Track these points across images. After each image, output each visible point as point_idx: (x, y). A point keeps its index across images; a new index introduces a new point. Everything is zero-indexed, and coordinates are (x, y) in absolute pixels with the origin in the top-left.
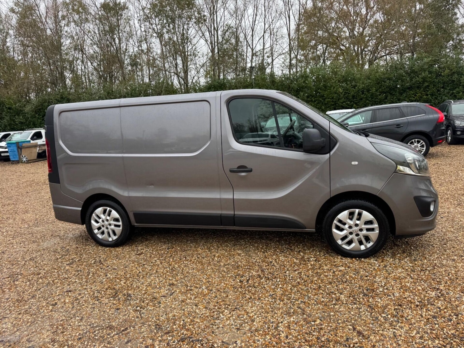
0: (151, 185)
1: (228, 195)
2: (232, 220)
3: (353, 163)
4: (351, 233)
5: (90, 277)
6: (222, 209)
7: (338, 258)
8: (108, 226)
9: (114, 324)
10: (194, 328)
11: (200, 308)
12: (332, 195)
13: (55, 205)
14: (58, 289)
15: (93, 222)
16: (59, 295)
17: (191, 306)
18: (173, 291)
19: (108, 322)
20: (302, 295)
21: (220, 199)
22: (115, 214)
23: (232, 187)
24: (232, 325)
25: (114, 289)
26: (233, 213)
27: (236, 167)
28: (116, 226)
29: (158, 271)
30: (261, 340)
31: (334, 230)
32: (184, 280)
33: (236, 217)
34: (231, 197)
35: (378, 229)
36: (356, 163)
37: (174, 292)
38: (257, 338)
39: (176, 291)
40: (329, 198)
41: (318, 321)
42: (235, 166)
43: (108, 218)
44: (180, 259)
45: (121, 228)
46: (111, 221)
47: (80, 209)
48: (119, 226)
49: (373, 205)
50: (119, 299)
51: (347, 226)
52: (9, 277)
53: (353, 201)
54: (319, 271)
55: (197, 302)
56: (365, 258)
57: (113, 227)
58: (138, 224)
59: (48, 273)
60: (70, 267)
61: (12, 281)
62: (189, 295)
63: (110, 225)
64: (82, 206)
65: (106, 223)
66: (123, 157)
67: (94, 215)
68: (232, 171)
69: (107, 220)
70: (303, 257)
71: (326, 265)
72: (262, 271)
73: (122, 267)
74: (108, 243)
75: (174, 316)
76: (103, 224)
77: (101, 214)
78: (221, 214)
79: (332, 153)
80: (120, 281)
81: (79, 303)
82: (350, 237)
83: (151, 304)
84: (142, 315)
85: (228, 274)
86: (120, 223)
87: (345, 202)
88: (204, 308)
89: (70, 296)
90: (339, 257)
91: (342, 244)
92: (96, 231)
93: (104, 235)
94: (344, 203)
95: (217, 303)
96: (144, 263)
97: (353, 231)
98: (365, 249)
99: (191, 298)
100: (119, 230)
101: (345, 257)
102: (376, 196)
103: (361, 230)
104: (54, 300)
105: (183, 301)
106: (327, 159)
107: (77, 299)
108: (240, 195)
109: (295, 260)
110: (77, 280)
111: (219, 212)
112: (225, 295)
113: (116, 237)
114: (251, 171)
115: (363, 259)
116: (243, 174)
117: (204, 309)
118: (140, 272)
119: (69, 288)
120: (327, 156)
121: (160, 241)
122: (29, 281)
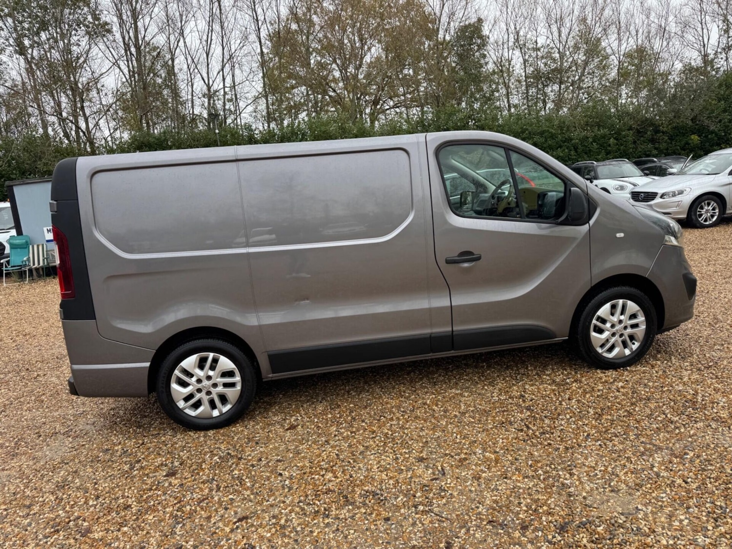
0: (304, 299)
1: (441, 302)
2: (450, 341)
3: (618, 235)
4: (613, 335)
5: (248, 484)
6: (431, 326)
7: (598, 373)
8: (212, 390)
9: (415, 543)
10: (554, 509)
11: (517, 480)
12: (594, 283)
13: (76, 367)
14: (213, 521)
15: (175, 386)
16: (232, 531)
17: (498, 480)
18: (440, 468)
19: (402, 544)
20: (625, 428)
21: (430, 310)
22: (226, 363)
23: (449, 288)
24: (597, 489)
25: (329, 491)
26: (450, 329)
27: (457, 255)
28: (226, 385)
29: (365, 445)
30: (662, 495)
31: (593, 334)
32: (430, 447)
33: (457, 335)
34: (448, 304)
35: (645, 323)
36: (622, 235)
37: (442, 469)
38: (654, 495)
39: (442, 466)
40: (589, 287)
41: (691, 454)
42: (454, 254)
43: (211, 373)
44: (379, 420)
45: (239, 387)
46: (217, 378)
47: (148, 364)
48: (232, 385)
49: (639, 292)
50: (365, 504)
51: (608, 325)
52: (58, 531)
53: (616, 288)
54: (599, 393)
55: (499, 473)
56: (629, 366)
57: (220, 389)
58: (274, 375)
59: (146, 501)
60: (176, 478)
61: (78, 537)
62: (474, 467)
63: (215, 385)
64: (151, 359)
65: (206, 383)
66: (248, 254)
67: (177, 372)
68: (448, 262)
69: (209, 378)
70: (554, 381)
71: (595, 384)
72: (528, 408)
73: (291, 455)
74: (210, 421)
75: (496, 502)
76: (199, 386)
77: (195, 367)
78: (432, 333)
79: (592, 222)
80: (323, 476)
81: (297, 532)
82: (613, 340)
83: (431, 495)
84: (443, 516)
85: (486, 424)
86: (237, 379)
87: (607, 291)
88: (524, 478)
89: (261, 526)
90: (599, 371)
91: (602, 353)
92: (181, 404)
93: (201, 409)
94: (605, 292)
95: (531, 466)
96: (323, 439)
97: (617, 330)
98: (630, 353)
99: (482, 470)
100: (233, 394)
101: (608, 369)
102: (645, 278)
103: (625, 328)
104: (236, 542)
105: (477, 477)
106: (587, 233)
107: (283, 527)
108: (461, 299)
109: (549, 387)
110: (231, 496)
111: (427, 331)
112: (526, 454)
113: (228, 407)
114: (479, 258)
115: (628, 368)
116: (466, 265)
117: (526, 480)
118: (337, 455)
119: (236, 513)
120: (586, 227)
121: (300, 401)
122: (121, 525)
